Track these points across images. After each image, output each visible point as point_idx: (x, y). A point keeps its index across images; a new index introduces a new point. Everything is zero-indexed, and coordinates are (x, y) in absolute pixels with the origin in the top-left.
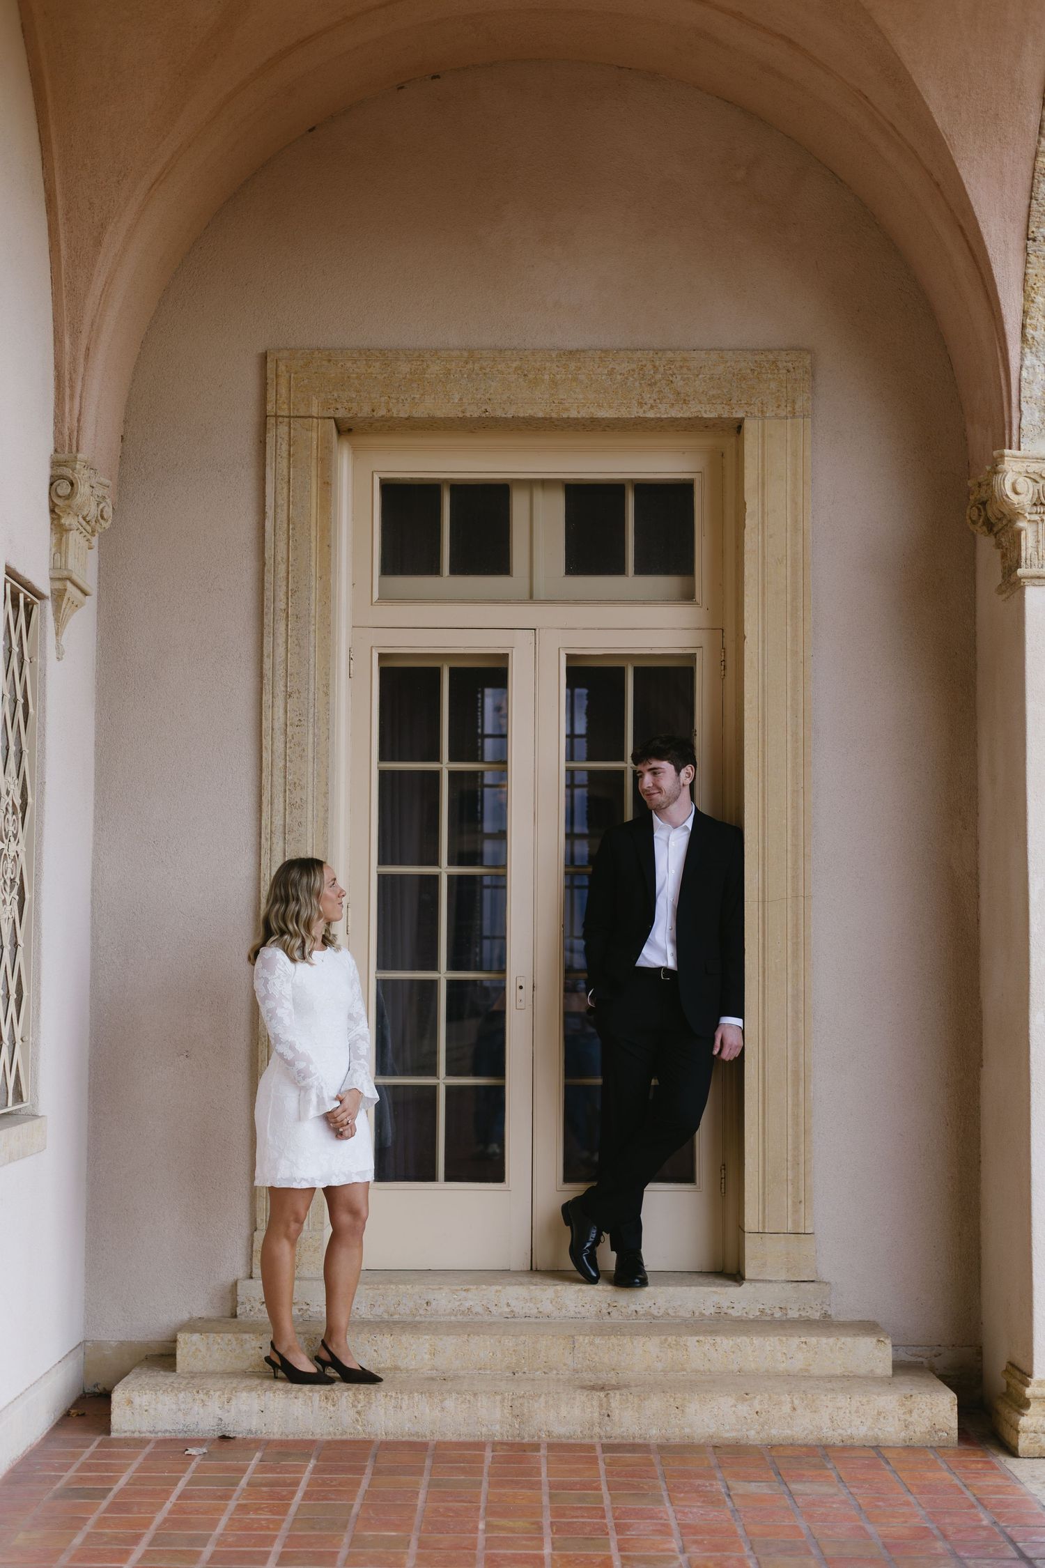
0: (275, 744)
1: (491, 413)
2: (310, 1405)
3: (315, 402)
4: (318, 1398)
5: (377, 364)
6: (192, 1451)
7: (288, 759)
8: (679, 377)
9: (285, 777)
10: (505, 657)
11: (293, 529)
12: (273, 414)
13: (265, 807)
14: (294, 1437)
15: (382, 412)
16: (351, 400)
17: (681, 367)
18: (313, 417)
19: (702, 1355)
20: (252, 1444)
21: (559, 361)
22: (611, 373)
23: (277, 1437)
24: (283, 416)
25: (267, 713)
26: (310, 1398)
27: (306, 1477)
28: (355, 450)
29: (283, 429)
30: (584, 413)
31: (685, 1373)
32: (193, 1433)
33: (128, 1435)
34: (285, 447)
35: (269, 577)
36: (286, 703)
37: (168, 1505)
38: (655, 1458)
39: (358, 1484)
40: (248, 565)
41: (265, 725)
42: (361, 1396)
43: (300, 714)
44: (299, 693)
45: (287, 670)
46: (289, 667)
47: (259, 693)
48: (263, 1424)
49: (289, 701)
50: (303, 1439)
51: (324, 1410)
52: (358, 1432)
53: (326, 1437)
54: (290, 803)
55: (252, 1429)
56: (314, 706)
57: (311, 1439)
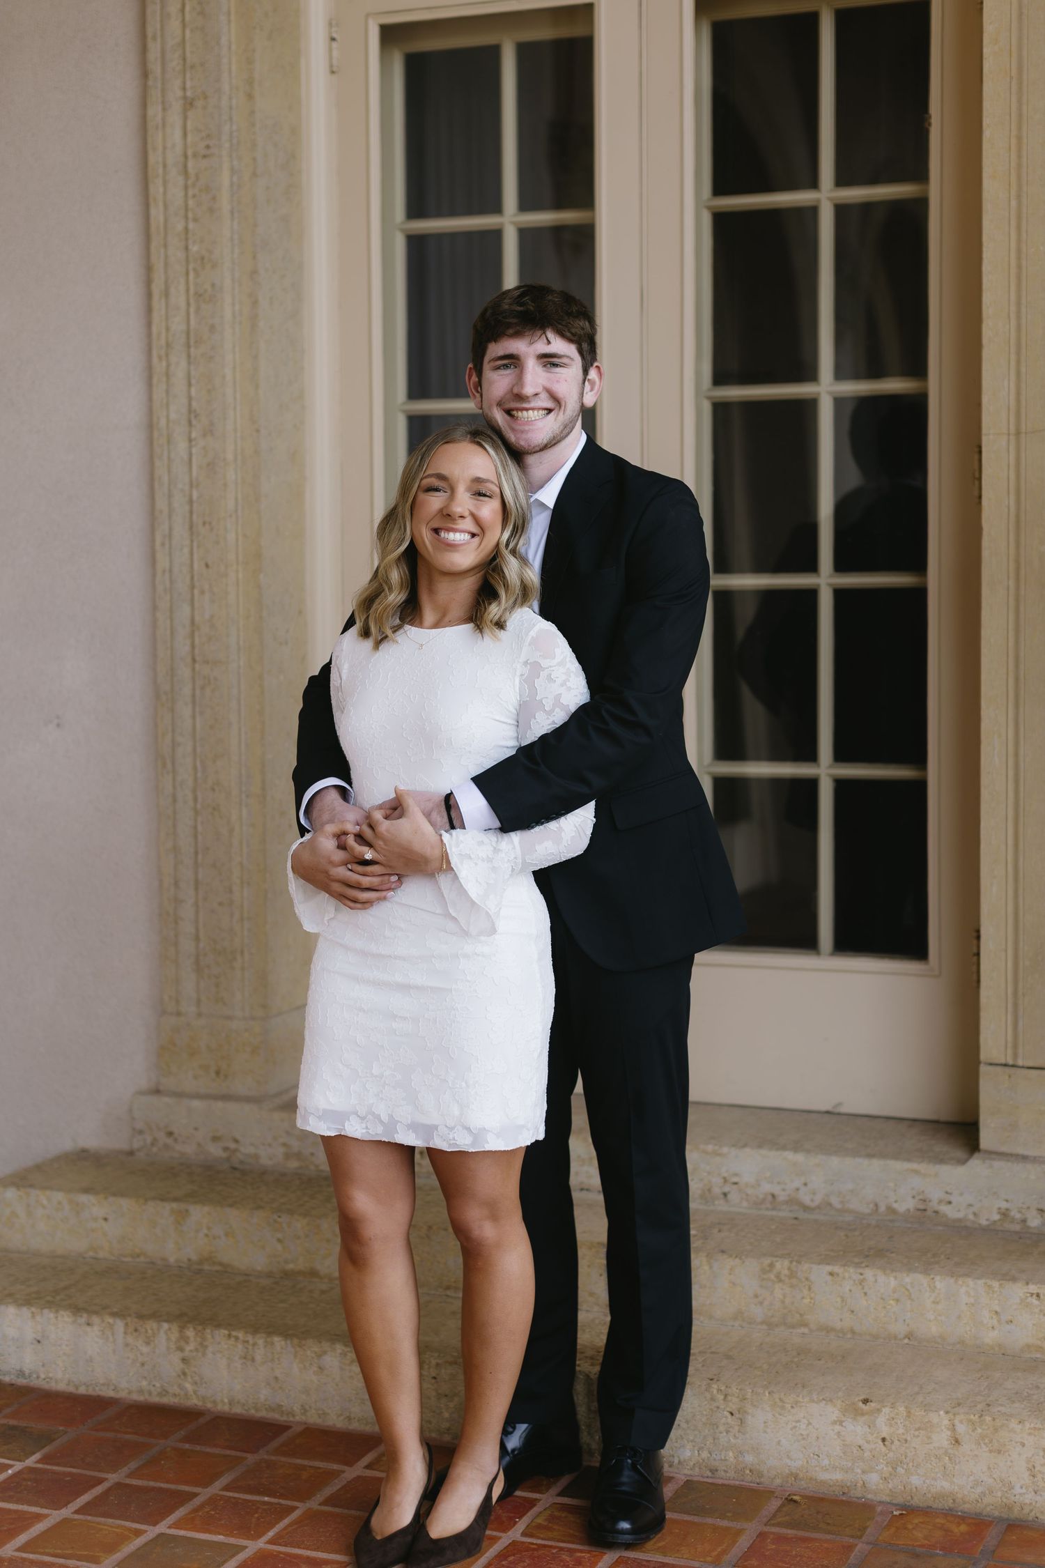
0: (169, 193)
2: (111, 1339)
4: (122, 1329)
7: (190, 215)
9: (187, 248)
10: (588, 10)
13: (159, 304)
14: (87, 1391)
19: (839, 1300)
23: (62, 1387)
25: (154, 138)
26: (111, 1326)
31: (806, 1330)
36: (185, 118)
41: (152, 159)
42: (190, 1333)
43: (208, 136)
44: (206, 98)
45: (184, 59)
46: (188, 55)
47: (144, 105)
48: (41, 1364)
49: (190, 114)
50: (99, 1396)
51: (132, 1349)
52: (186, 1395)
53: (136, 1397)
54: (196, 293)
55: (24, 1369)
56: (231, 119)
57: (112, 1398)
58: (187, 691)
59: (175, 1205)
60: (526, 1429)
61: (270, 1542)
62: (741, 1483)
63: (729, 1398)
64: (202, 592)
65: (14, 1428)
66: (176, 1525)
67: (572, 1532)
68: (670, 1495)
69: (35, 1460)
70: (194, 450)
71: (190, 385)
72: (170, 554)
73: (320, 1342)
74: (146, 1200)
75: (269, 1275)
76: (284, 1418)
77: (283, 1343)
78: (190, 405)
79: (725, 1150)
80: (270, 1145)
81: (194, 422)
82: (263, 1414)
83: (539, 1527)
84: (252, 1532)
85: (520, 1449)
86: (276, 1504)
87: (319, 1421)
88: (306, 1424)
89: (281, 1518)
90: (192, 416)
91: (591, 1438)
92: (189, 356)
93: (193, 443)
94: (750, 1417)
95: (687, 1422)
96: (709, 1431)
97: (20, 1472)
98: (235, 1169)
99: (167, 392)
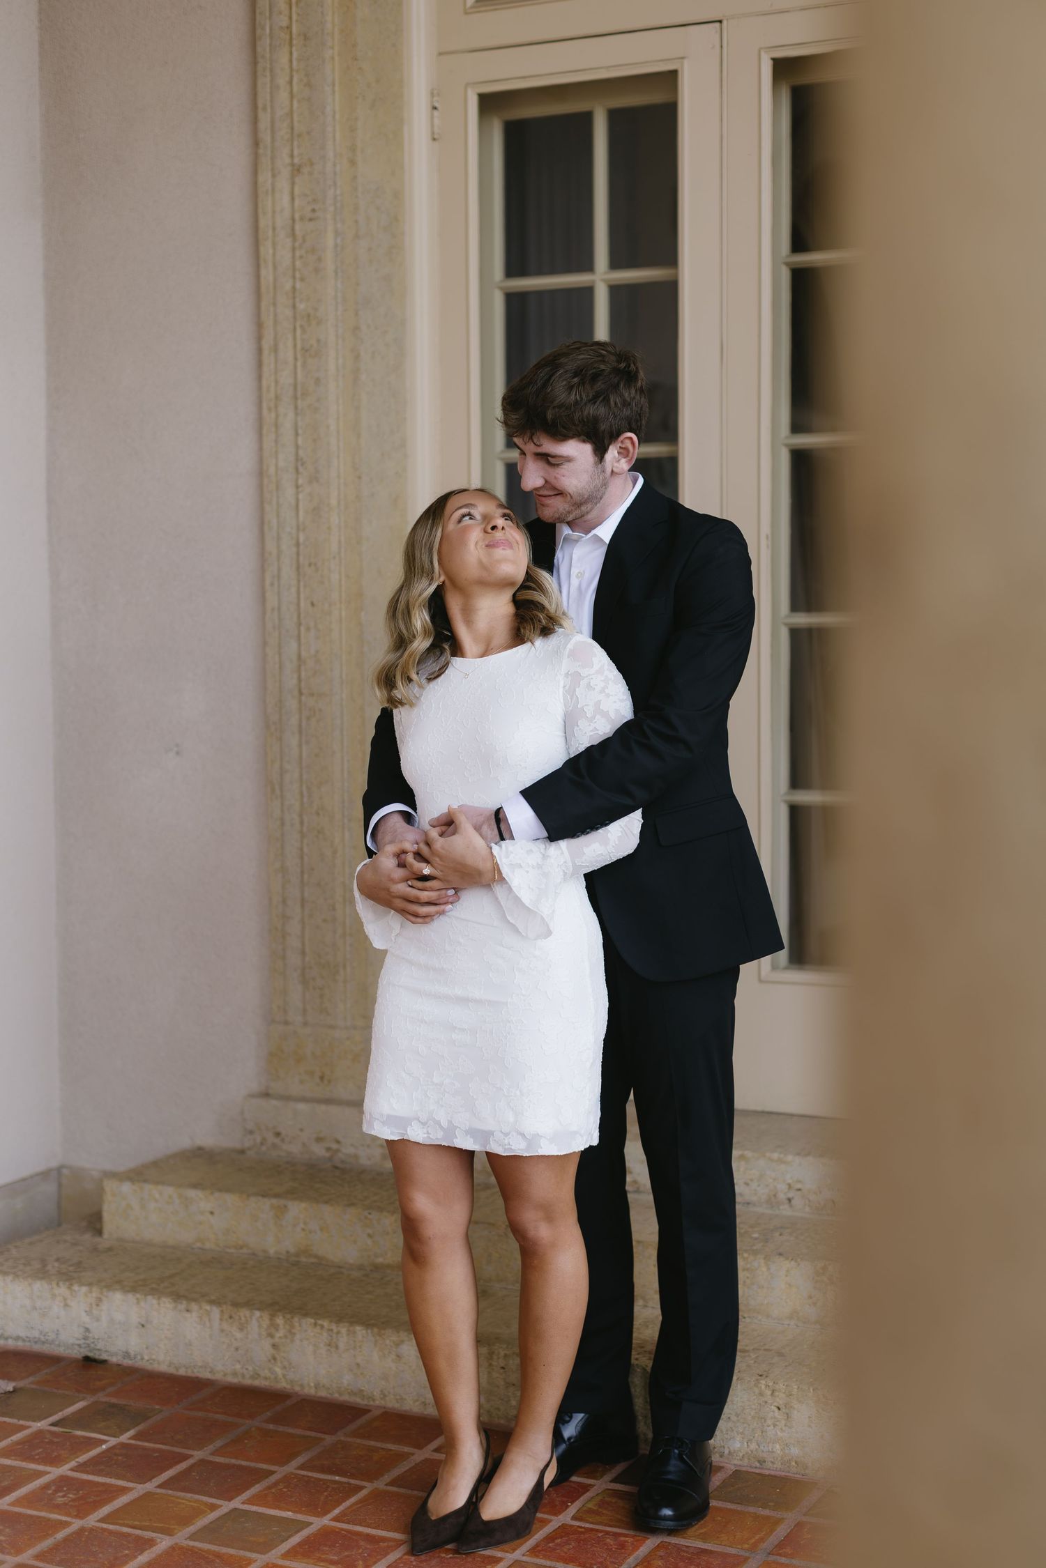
2: (208, 1324)
4: (218, 1316)
7: (298, 275)
9: (294, 307)
10: (673, 76)
14: (186, 1372)
23: (163, 1368)
25: (264, 203)
26: (208, 1313)
32: (53, 1346)
36: (293, 184)
41: (263, 222)
42: (280, 1321)
43: (314, 200)
44: (312, 164)
45: (292, 128)
46: (296, 124)
47: (255, 172)
48: (145, 1346)
49: (297, 180)
50: (197, 1378)
51: (227, 1335)
52: (276, 1378)
53: (231, 1379)
54: (303, 349)
55: (130, 1351)
56: (335, 184)
57: (209, 1379)
58: (294, 720)
59: (274, 1201)
60: (582, 1418)
61: (335, 1519)
62: (787, 1474)
63: (777, 1394)
64: (308, 629)
65: (114, 1405)
66: (249, 1501)
67: (619, 1517)
68: (718, 1484)
69: (129, 1437)
70: (301, 496)
71: (297, 434)
72: (279, 593)
73: (398, 1332)
74: (249, 1196)
75: (361, 1268)
76: (365, 1402)
77: (364, 1332)
78: (297, 454)
79: (790, 1158)
80: (368, 1146)
81: (301, 469)
82: (345, 1397)
83: (590, 1511)
84: (319, 1510)
85: (576, 1437)
86: (345, 1483)
87: (397, 1406)
88: (385, 1408)
89: (348, 1497)
90: (299, 463)
91: (644, 1428)
92: (296, 408)
93: (300, 489)
94: (796, 1412)
95: (737, 1415)
96: (757, 1424)
97: (113, 1447)
98: (336, 1168)
99: (276, 441)
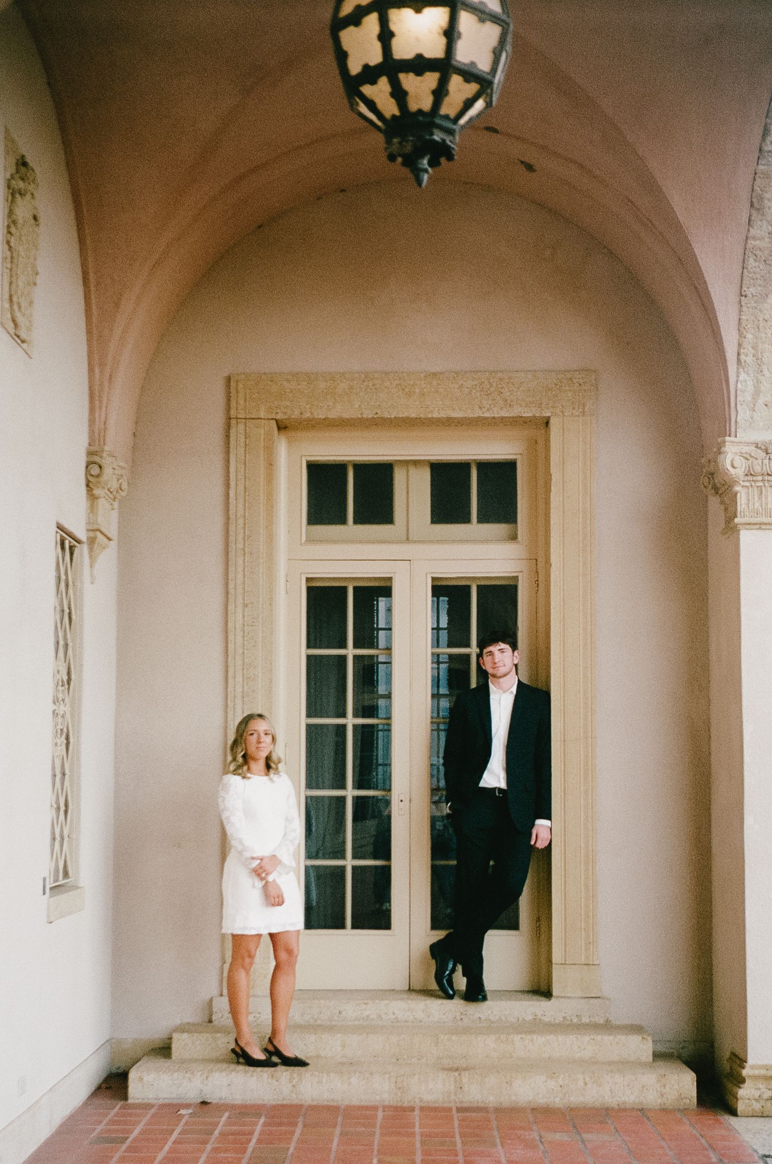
0: (236, 639)
1: (380, 414)
3: (263, 408)
5: (304, 383)
6: (183, 1112)
7: (245, 647)
8: (507, 390)
9: (243, 660)
10: (390, 579)
11: (249, 495)
12: (234, 416)
13: (230, 681)
15: (307, 415)
16: (286, 407)
17: (508, 383)
18: (261, 419)
19: (524, 1047)
20: (222, 1108)
21: (425, 380)
22: (461, 386)
23: (239, 1102)
24: (241, 418)
25: (231, 618)
26: (262, 1076)
27: (258, 1128)
28: (289, 442)
29: (241, 427)
30: (443, 415)
31: (512, 1059)
32: (183, 1100)
33: (140, 1101)
34: (242, 440)
35: (232, 528)
36: (244, 611)
37: (167, 1148)
38: (492, 1117)
39: (294, 1132)
40: (219, 519)
43: (253, 618)
44: (253, 604)
45: (244, 589)
46: (246, 587)
48: (230, 1094)
49: (246, 609)
54: (247, 677)
55: (223, 1096)
56: (262, 612)
